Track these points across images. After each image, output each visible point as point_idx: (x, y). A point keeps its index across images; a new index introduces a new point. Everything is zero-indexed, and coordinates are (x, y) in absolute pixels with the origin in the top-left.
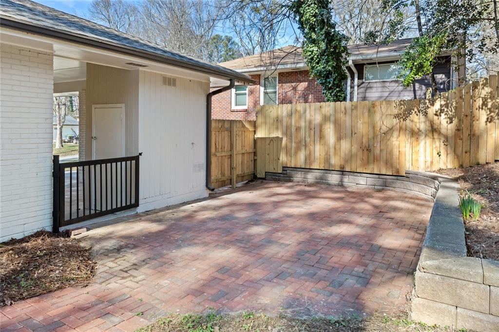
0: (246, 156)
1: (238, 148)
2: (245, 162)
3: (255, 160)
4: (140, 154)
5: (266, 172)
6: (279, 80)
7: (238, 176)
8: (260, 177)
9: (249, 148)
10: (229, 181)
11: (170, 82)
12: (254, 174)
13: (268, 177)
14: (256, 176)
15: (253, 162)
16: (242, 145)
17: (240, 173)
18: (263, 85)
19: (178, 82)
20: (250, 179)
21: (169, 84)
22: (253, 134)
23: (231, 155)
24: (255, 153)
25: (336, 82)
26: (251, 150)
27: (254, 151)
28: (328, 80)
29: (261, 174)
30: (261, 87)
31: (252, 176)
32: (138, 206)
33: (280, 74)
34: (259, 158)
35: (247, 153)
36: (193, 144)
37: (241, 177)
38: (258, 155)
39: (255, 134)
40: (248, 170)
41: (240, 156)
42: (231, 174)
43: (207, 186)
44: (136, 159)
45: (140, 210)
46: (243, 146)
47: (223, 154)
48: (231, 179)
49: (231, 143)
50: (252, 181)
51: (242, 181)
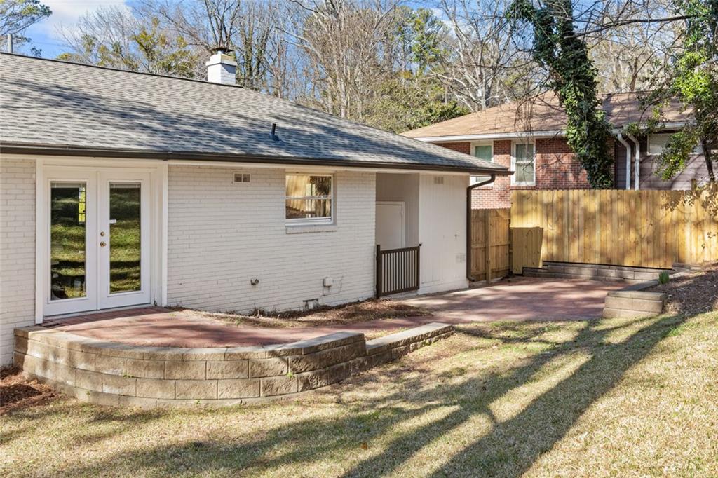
0: (500, 248)
1: (492, 241)
2: (500, 256)
3: (510, 254)
4: (420, 245)
5: (523, 268)
6: (536, 149)
7: (493, 271)
8: (516, 273)
9: (503, 240)
10: (484, 276)
11: (439, 180)
12: (509, 270)
13: (526, 273)
14: (512, 272)
15: (508, 255)
16: (497, 236)
17: (494, 268)
18: (515, 154)
19: (445, 180)
20: (505, 276)
21: (439, 183)
22: (508, 222)
23: (485, 248)
24: (510, 246)
25: (601, 169)
26: (506, 243)
27: (509, 243)
28: (593, 166)
29: (517, 269)
30: (512, 157)
31: (507, 272)
32: (419, 288)
33: (537, 140)
34: (515, 251)
35: (502, 245)
36: (456, 235)
37: (496, 273)
38: (513, 248)
39: (510, 223)
40: (503, 265)
41: (495, 248)
42: (485, 268)
43: (467, 277)
44: (417, 249)
45: (420, 292)
46: (497, 238)
47: (478, 246)
48: (485, 274)
49: (485, 235)
50: (507, 277)
51: (497, 277)
